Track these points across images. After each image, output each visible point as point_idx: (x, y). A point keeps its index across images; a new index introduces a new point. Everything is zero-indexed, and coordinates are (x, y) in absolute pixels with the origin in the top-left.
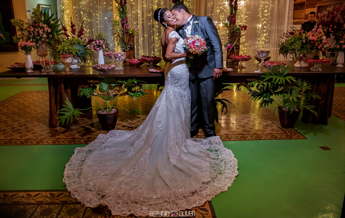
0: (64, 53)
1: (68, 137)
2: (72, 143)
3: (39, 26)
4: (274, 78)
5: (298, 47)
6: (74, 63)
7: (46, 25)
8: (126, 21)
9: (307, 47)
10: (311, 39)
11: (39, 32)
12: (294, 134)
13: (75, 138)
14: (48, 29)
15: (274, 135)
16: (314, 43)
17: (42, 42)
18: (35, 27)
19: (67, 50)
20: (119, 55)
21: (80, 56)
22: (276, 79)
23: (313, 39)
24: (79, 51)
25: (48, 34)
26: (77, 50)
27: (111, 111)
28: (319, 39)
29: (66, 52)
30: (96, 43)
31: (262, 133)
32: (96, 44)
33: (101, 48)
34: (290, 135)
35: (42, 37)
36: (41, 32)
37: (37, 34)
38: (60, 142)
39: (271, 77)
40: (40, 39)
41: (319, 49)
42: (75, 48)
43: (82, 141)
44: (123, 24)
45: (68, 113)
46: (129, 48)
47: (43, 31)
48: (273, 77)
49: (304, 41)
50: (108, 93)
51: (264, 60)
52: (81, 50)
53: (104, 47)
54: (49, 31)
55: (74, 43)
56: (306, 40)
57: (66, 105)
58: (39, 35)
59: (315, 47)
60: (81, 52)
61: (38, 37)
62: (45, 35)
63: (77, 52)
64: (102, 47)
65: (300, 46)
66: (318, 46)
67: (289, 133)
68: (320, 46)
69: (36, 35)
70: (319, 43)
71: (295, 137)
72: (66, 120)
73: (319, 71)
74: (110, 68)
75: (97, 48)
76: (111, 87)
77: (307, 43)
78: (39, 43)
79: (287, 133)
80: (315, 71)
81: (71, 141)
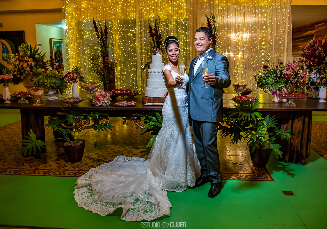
0: (40, 86)
1: (32, 167)
2: (31, 174)
3: (25, 60)
4: (241, 113)
5: (272, 81)
6: (51, 94)
7: (31, 59)
8: (106, 54)
9: (282, 81)
10: (285, 72)
11: (23, 66)
12: (262, 175)
13: (38, 169)
14: (32, 63)
15: (240, 175)
16: (289, 77)
17: (26, 74)
18: (20, 61)
19: (42, 82)
20: (90, 88)
21: (55, 89)
22: (243, 114)
23: (287, 73)
24: (55, 84)
25: (31, 67)
26: (52, 83)
27: (76, 143)
28: (293, 73)
29: (41, 84)
30: (70, 76)
31: (228, 172)
32: (70, 78)
33: (74, 80)
34: (258, 175)
35: (25, 70)
36: (25, 66)
37: (22, 67)
38: (21, 173)
39: (237, 113)
40: (24, 72)
41: (293, 83)
42: (50, 81)
43: (42, 173)
44: (104, 58)
45: (30, 144)
46: (108, 80)
47: (27, 64)
48: (239, 113)
49: (279, 76)
50: (76, 125)
51: (241, 94)
52: (56, 83)
53: (78, 80)
54: (33, 64)
55: (50, 76)
56: (281, 74)
57: (29, 136)
58: (23, 68)
59: (289, 82)
60: (57, 85)
61: (22, 70)
62: (28, 68)
63: (52, 84)
64: (76, 80)
65: (274, 80)
66: (293, 80)
67: (257, 173)
68: (295, 80)
69: (20, 68)
70: (294, 77)
71: (262, 178)
72: (28, 150)
73: (293, 107)
74: (78, 100)
75: (71, 81)
76: (79, 120)
77: (281, 76)
78: (23, 76)
79: (255, 174)
80: (290, 107)
81: (32, 172)
